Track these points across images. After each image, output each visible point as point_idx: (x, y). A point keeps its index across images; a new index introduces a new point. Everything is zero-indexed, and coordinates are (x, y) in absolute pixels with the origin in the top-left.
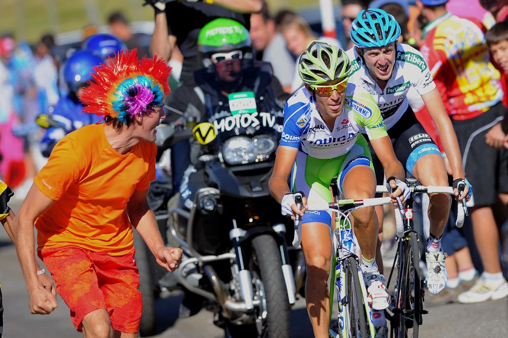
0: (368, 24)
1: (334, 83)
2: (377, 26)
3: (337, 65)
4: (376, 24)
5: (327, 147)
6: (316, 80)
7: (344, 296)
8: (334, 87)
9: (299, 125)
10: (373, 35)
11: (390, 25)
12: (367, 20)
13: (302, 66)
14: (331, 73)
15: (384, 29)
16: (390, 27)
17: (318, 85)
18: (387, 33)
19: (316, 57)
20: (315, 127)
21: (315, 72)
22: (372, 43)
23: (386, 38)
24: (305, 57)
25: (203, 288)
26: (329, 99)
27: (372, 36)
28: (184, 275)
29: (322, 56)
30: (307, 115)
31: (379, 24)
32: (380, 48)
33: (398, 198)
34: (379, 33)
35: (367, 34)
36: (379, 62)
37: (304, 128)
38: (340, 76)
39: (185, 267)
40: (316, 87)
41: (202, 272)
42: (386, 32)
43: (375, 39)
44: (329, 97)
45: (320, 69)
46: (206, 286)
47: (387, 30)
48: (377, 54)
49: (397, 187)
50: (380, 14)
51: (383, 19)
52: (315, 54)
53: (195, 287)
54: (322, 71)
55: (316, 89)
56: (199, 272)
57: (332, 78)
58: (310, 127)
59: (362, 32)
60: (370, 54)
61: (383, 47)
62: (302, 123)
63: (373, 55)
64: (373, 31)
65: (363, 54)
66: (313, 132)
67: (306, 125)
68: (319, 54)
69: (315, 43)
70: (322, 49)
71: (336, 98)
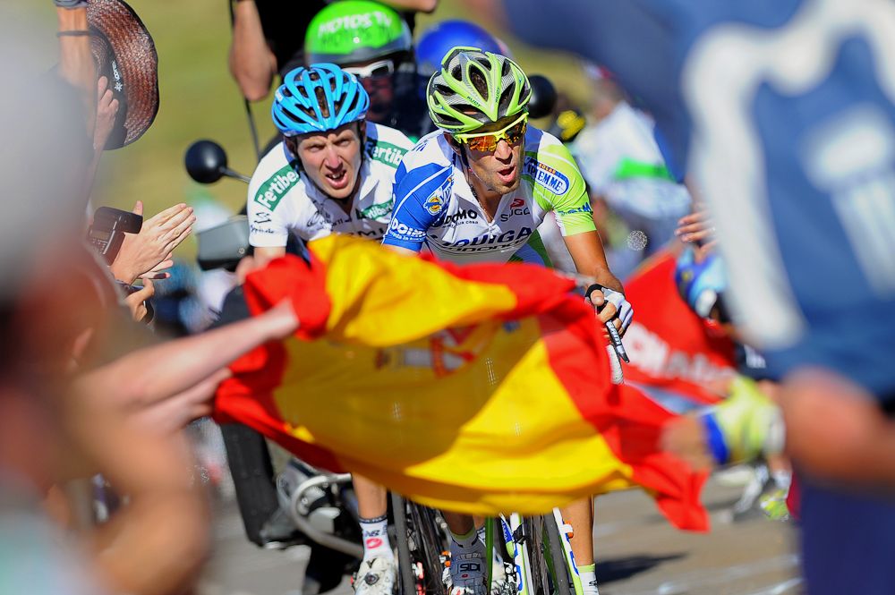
0: (302, 89)
1: (499, 127)
2: (320, 92)
3: (502, 91)
4: (316, 89)
5: (476, 251)
6: (463, 124)
7: (518, 525)
8: (499, 134)
9: (430, 209)
10: (311, 109)
11: (345, 90)
12: (300, 83)
13: (435, 98)
14: (490, 108)
15: (333, 96)
16: (344, 96)
17: (467, 133)
18: (339, 104)
19: (460, 80)
20: (458, 214)
21: (462, 108)
22: (311, 125)
23: (337, 113)
24: (439, 80)
25: (344, 537)
26: (494, 157)
27: (310, 111)
28: (304, 511)
29: (471, 76)
30: (446, 189)
31: (322, 88)
32: (325, 133)
33: (608, 324)
34: (323, 106)
35: (300, 107)
36: (327, 163)
37: (437, 216)
38: (508, 112)
39: (303, 496)
40: (465, 137)
41: (338, 503)
42: (336, 103)
43: (315, 117)
44: (493, 154)
45: (469, 103)
46: (348, 531)
47: (338, 100)
48: (321, 147)
49: (606, 302)
50: (327, 71)
51: (332, 81)
52: (457, 74)
53: (329, 534)
54: (473, 105)
55: (466, 142)
56: (333, 505)
57: (494, 118)
58: (448, 214)
59: (290, 105)
60: (309, 148)
61: (330, 131)
62: (435, 204)
63: (315, 149)
64: (311, 101)
65: (297, 147)
66: (453, 223)
67: (443, 209)
68: (466, 73)
69: (457, 52)
70: (470, 63)
71: (505, 157)
